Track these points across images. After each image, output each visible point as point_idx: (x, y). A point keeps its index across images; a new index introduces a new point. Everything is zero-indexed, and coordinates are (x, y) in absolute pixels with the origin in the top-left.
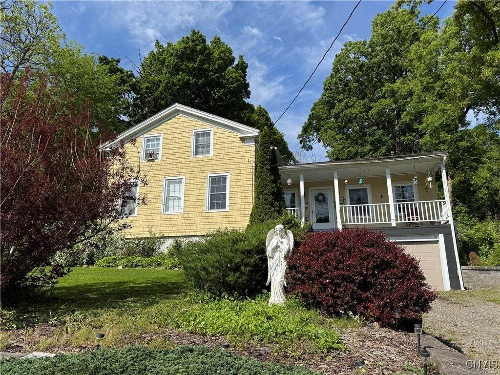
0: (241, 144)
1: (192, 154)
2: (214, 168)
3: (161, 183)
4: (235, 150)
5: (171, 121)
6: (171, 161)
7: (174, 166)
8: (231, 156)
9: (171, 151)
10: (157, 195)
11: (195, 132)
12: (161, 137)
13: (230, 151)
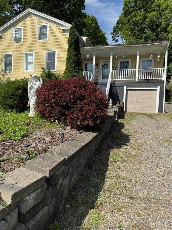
0: (63, 33)
1: (38, 39)
2: (49, 47)
3: (23, 55)
4: (60, 37)
5: (27, 19)
6: (27, 43)
7: (29, 46)
8: (58, 40)
9: (27, 37)
10: (21, 61)
11: (39, 26)
12: (22, 29)
13: (57, 37)
